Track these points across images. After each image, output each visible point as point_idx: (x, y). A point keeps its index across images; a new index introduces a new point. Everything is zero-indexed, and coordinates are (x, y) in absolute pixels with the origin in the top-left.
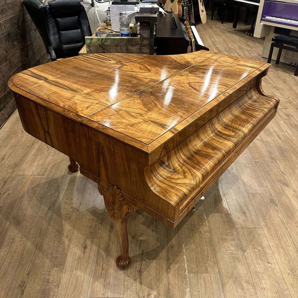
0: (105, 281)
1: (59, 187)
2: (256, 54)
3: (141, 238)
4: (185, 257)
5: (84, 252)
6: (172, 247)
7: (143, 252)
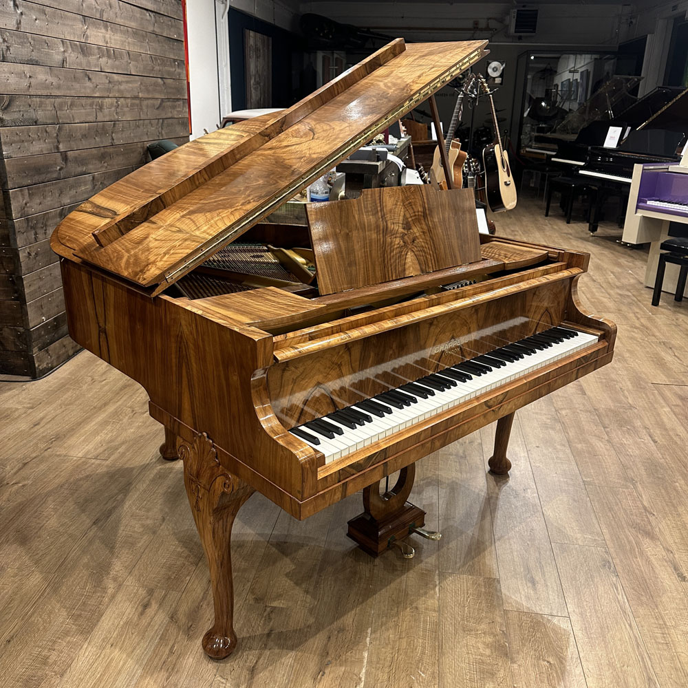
0: (167, 679)
1: (130, 484)
2: (632, 281)
3: (275, 604)
4: (366, 655)
5: (142, 613)
6: (341, 630)
7: (271, 631)
